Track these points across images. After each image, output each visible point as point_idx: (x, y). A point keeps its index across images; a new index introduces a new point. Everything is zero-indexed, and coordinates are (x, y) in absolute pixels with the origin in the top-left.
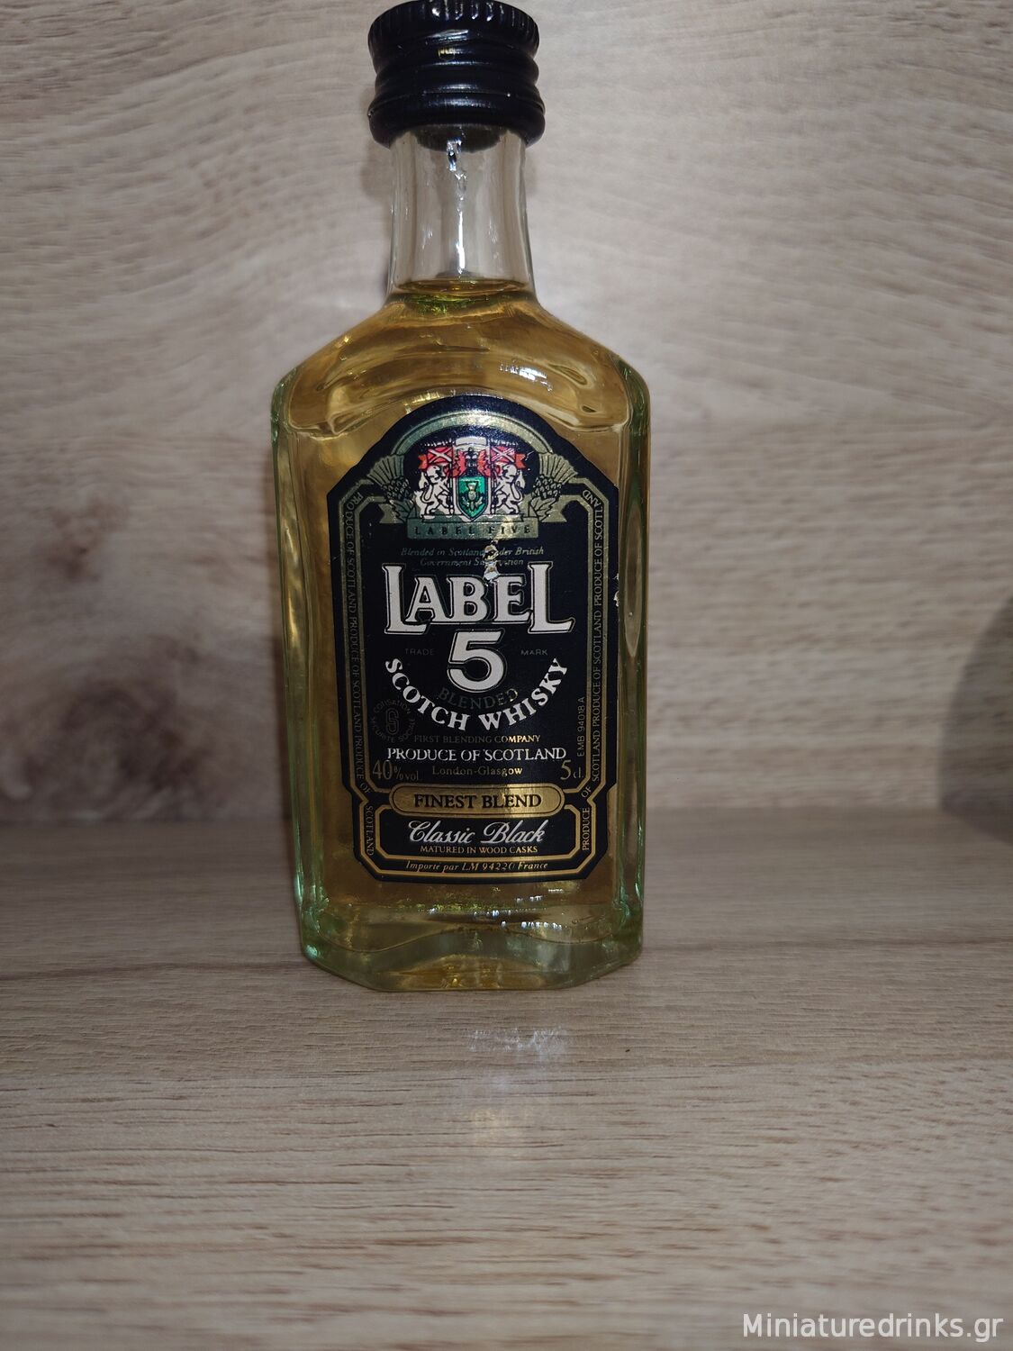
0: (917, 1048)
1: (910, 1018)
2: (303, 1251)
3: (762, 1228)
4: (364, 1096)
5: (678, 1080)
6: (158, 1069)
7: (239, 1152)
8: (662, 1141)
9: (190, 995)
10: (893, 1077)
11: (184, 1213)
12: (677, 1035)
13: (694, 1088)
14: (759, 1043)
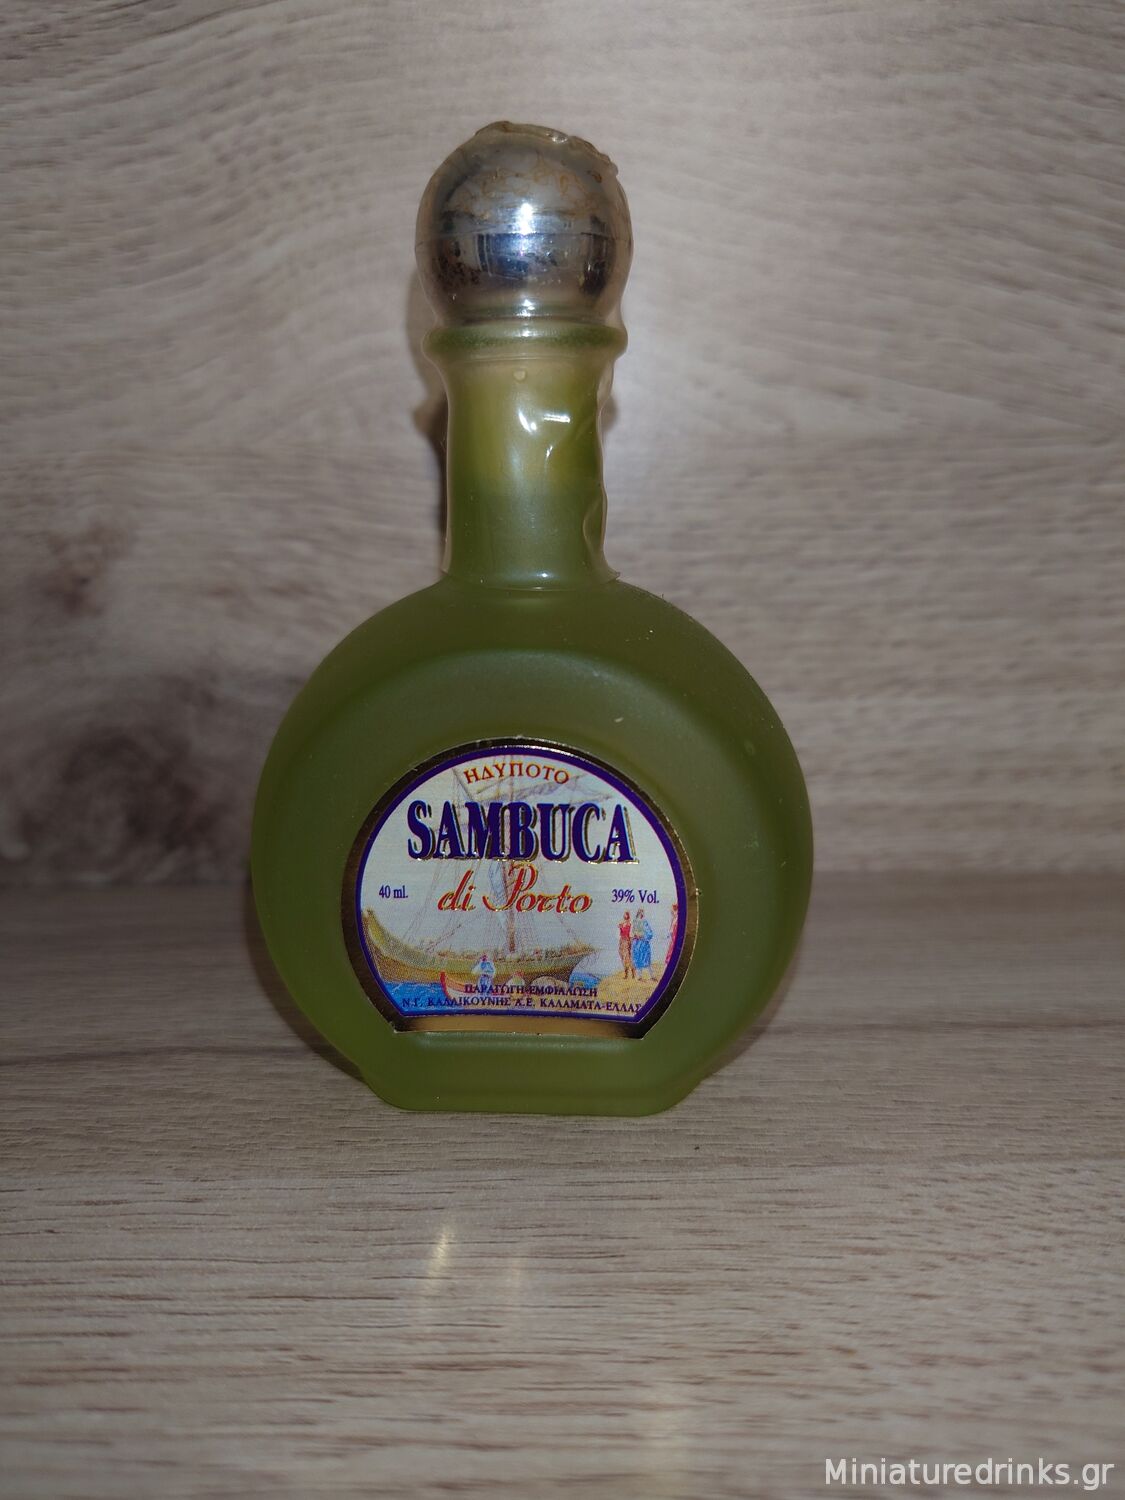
0: (1022, 1146)
1: (1013, 1112)
2: (333, 1376)
3: (848, 1351)
4: (402, 1200)
5: (753, 1182)
6: (170, 1167)
7: (261, 1263)
8: (736, 1252)
9: (208, 1082)
10: (995, 1179)
11: (200, 1332)
12: (752, 1130)
13: (769, 1191)
14: (845, 1141)
